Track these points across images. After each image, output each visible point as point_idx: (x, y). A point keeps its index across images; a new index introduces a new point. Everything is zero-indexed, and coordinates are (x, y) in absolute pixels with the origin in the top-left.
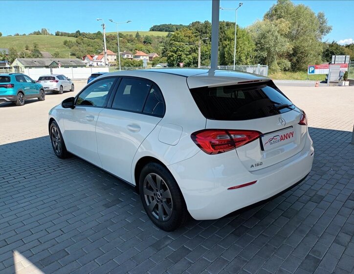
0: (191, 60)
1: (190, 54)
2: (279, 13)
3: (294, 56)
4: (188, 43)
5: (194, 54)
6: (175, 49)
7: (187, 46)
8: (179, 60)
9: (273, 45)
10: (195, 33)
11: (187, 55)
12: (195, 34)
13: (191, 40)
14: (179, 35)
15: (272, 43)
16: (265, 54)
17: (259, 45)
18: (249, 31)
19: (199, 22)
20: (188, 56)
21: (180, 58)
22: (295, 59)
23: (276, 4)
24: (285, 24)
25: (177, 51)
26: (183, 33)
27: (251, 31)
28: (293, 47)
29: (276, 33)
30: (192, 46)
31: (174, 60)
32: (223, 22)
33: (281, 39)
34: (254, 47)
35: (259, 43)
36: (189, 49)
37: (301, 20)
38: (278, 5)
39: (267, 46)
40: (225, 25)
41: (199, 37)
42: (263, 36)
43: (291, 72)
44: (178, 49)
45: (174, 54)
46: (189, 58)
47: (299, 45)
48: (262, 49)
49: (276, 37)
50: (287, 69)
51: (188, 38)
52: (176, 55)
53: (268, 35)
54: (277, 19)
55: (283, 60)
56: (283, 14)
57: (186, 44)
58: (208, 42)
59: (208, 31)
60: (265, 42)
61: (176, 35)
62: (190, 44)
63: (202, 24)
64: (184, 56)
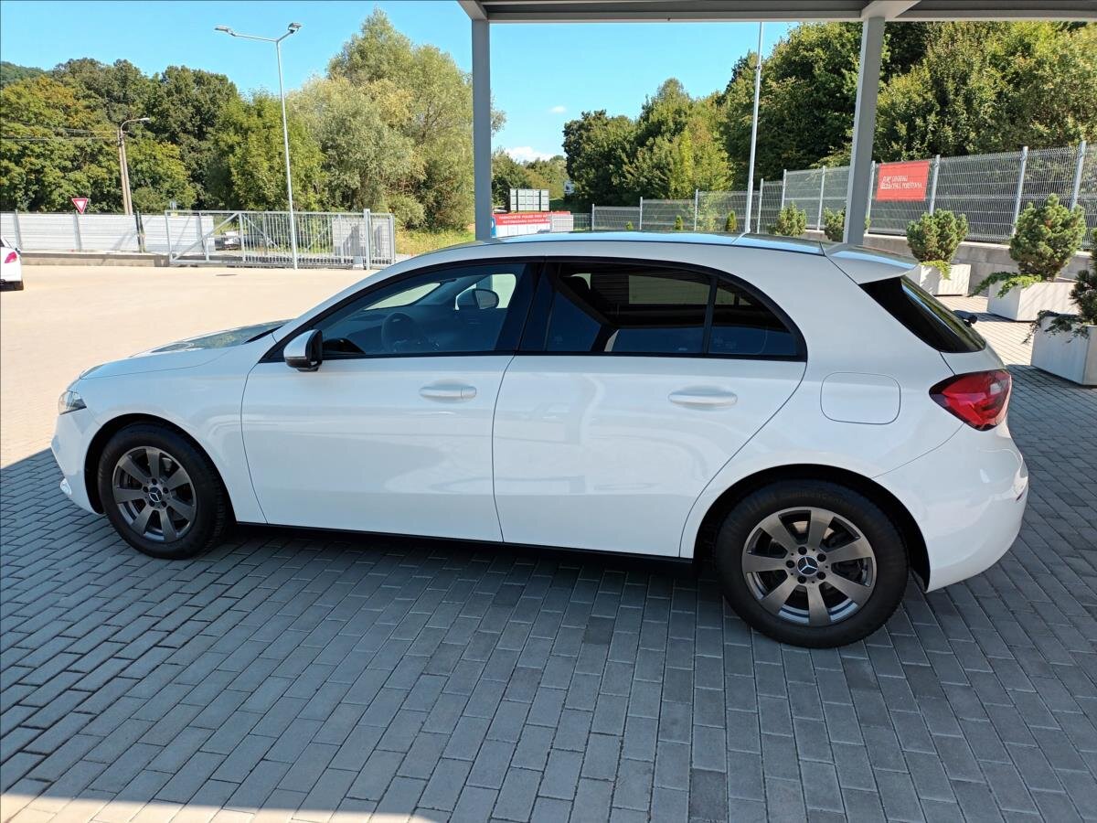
0: (84, 187)
1: (79, 168)
2: (372, 62)
3: (428, 188)
4: (62, 130)
5: (93, 167)
6: (16, 148)
7: (60, 139)
8: (35, 187)
9: (373, 155)
10: (84, 97)
11: (64, 169)
12: (85, 103)
13: (75, 121)
14: (23, 101)
15: (370, 150)
16: (354, 180)
17: (331, 152)
18: (296, 107)
19: (93, 63)
20: (71, 175)
21: (38, 181)
22: (431, 196)
23: (361, 36)
24: (395, 97)
25: (22, 154)
26: (40, 95)
27: (300, 108)
28: (424, 163)
29: (377, 121)
30: (79, 141)
31: (14, 187)
32: (184, 69)
33: (393, 139)
34: (319, 156)
35: (332, 147)
36: (72, 152)
37: (435, 88)
38: (366, 39)
39: (358, 156)
40: (190, 81)
41: (100, 113)
42: (342, 126)
43: (425, 232)
44: (25, 148)
45: (12, 165)
46: (77, 182)
47: (438, 158)
48: (343, 165)
49: (379, 132)
50: (416, 222)
51: (61, 115)
52: (18, 170)
53: (355, 123)
54: (371, 80)
55: (403, 199)
56: (385, 67)
57: (58, 134)
58: (139, 132)
59: (131, 94)
60: (349, 144)
61: (13, 98)
62: (72, 135)
63: (108, 71)
64: (52, 175)
